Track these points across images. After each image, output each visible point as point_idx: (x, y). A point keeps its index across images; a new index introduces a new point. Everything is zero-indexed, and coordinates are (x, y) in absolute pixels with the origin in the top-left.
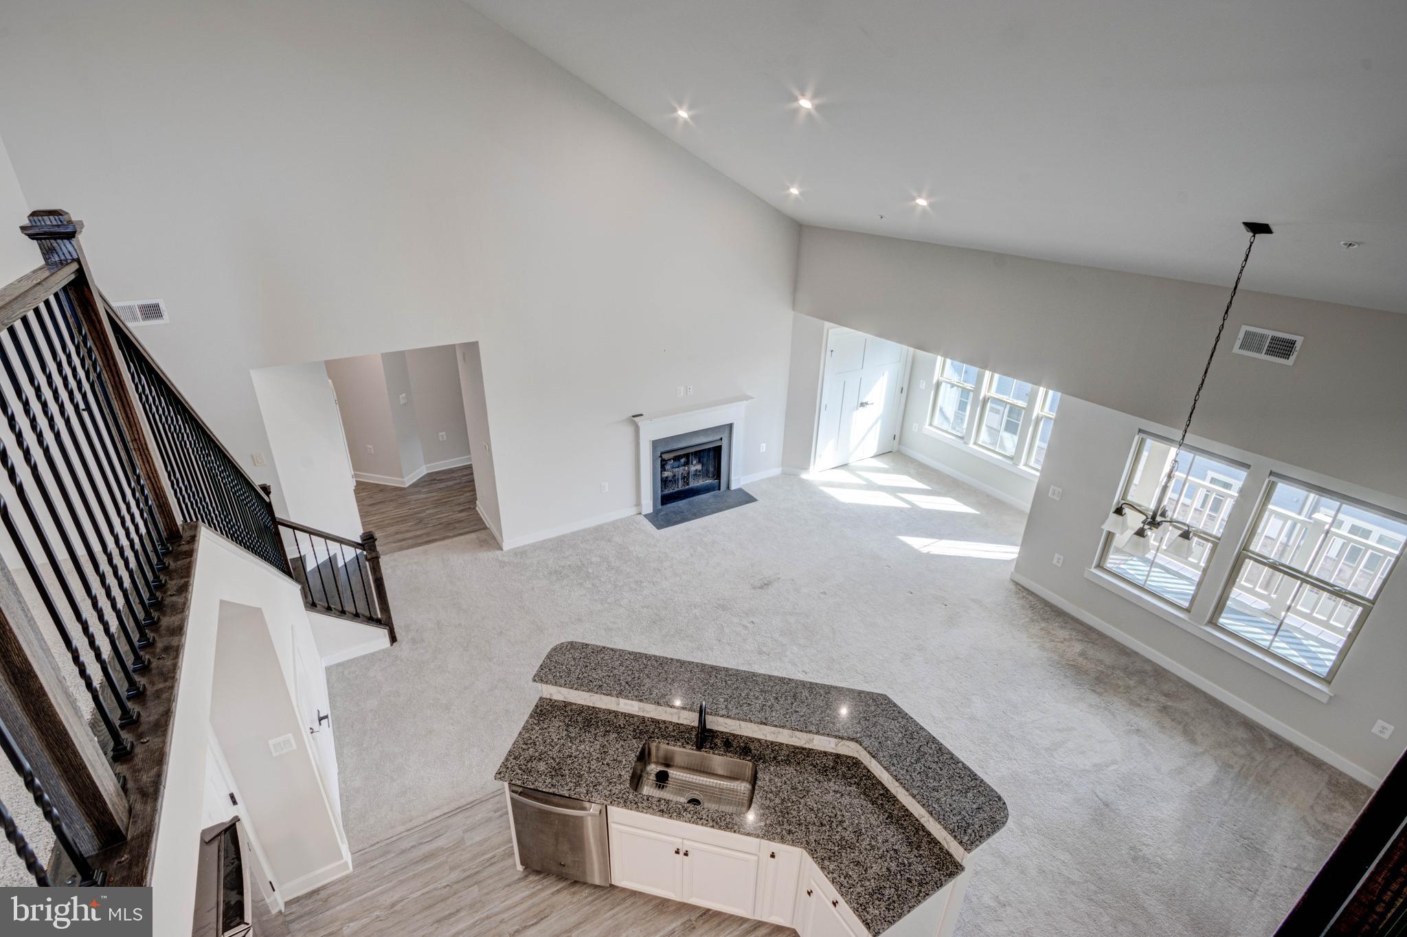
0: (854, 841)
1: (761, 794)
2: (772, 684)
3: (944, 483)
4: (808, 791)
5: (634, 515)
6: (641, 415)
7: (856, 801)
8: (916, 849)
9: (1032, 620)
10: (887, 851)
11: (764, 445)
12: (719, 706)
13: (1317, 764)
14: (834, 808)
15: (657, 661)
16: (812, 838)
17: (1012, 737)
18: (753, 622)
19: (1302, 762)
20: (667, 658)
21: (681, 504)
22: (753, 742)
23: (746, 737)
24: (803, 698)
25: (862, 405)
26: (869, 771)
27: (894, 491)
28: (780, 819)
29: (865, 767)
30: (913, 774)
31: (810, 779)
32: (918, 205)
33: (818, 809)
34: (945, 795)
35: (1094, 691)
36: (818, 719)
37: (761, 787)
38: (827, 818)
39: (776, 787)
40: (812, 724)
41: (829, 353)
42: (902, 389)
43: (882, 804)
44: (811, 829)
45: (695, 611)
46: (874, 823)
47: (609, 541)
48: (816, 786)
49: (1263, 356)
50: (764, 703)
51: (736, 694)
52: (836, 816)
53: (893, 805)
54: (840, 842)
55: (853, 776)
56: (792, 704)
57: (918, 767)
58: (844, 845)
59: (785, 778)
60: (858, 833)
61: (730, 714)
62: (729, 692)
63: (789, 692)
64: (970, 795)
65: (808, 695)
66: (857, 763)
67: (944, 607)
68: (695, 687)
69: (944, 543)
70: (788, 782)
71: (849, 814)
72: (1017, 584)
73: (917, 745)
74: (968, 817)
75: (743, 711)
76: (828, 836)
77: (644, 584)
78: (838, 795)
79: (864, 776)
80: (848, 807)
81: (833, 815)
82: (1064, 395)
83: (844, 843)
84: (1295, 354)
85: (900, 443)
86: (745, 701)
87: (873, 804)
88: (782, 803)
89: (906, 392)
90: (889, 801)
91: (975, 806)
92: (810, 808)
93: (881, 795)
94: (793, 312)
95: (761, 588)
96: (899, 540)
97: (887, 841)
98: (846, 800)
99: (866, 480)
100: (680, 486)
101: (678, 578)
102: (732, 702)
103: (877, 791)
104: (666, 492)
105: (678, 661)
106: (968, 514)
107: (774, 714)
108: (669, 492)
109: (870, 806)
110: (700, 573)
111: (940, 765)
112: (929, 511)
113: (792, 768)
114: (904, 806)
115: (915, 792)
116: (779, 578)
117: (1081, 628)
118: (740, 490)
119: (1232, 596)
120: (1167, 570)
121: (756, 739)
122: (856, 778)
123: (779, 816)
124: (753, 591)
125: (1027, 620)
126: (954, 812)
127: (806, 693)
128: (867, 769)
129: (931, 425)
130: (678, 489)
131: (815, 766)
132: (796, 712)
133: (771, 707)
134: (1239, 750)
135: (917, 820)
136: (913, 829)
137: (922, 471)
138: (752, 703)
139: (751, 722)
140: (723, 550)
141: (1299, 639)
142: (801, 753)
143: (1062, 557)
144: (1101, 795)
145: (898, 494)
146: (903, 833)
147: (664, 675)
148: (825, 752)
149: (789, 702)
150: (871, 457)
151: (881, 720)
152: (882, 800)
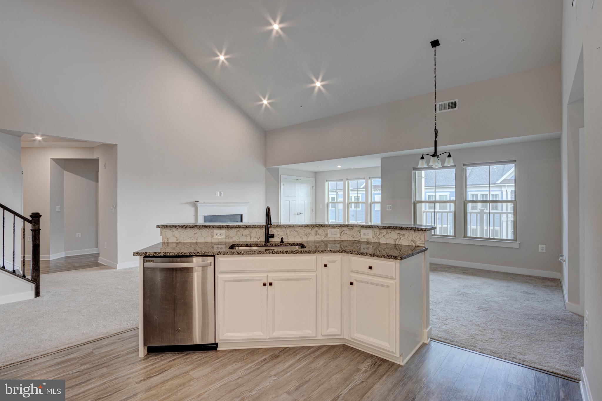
49: (447, 110)
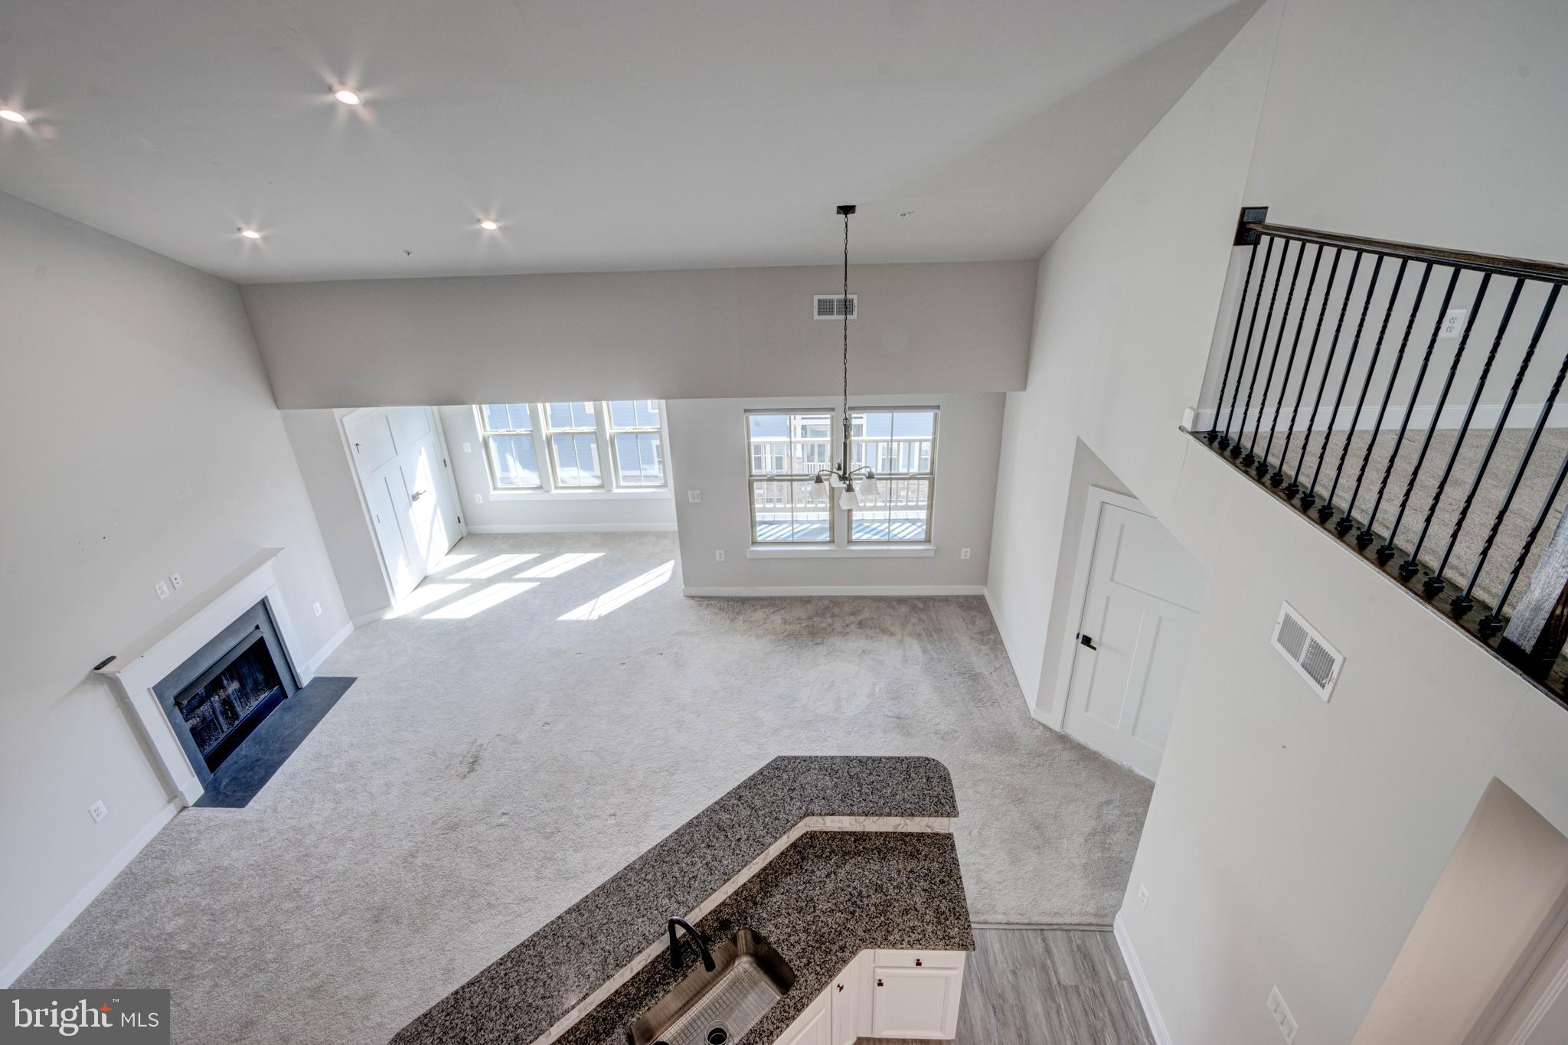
0: (884, 897)
1: (785, 947)
2: (687, 837)
3: (550, 543)
4: (812, 899)
5: (175, 817)
6: (112, 658)
7: (848, 867)
8: (918, 854)
9: (732, 620)
10: (908, 878)
11: (318, 604)
12: (672, 909)
13: (946, 600)
14: (843, 890)
15: (546, 937)
16: (860, 933)
17: (810, 721)
18: (504, 814)
19: (941, 604)
20: (552, 923)
21: (244, 749)
22: (721, 911)
23: (710, 913)
24: (729, 822)
25: (415, 497)
26: (826, 833)
27: (508, 576)
28: (823, 948)
29: (820, 832)
30: (871, 798)
31: (800, 888)
32: (484, 229)
33: (836, 904)
34: (903, 791)
35: (817, 644)
36: (762, 828)
37: (777, 942)
38: (849, 904)
39: (788, 927)
40: (764, 837)
41: (354, 449)
42: (445, 461)
43: (864, 848)
44: (851, 927)
45: (419, 861)
46: (876, 868)
47: (167, 881)
48: (811, 888)
50: (704, 862)
51: (669, 878)
52: (851, 895)
53: (870, 839)
54: (878, 911)
55: (823, 850)
56: (727, 837)
57: (865, 789)
58: (884, 908)
59: (784, 911)
60: (879, 888)
61: (690, 905)
62: (661, 886)
63: (710, 829)
64: (913, 775)
65: (729, 816)
66: (811, 836)
67: (661, 656)
68: (624, 918)
69: (605, 598)
70: (790, 911)
71: (857, 881)
72: (693, 597)
73: (845, 774)
74: (931, 792)
75: (695, 889)
76: (866, 916)
77: (305, 890)
78: (833, 876)
79: (828, 840)
80: (849, 877)
81: (849, 896)
82: (672, 401)
83: (881, 908)
84: (856, 309)
85: (466, 524)
86: (686, 879)
87: (860, 855)
88: (809, 934)
89: (449, 463)
90: (865, 840)
91: (925, 780)
92: (830, 912)
93: (855, 842)
94: (278, 412)
95: (472, 770)
96: (561, 622)
97: (899, 871)
98: (842, 873)
99: (466, 581)
100: (226, 728)
101: (349, 845)
102: (678, 893)
103: (850, 842)
104: (208, 749)
105: (569, 912)
106: (596, 560)
107: (725, 862)
108: (212, 748)
109: (859, 858)
110: (374, 814)
111: (874, 773)
112: (560, 577)
113: (778, 896)
114: (876, 833)
115: (887, 810)
116: (481, 745)
117: (765, 602)
118: (317, 681)
119: (854, 518)
120: (770, 523)
121: (720, 905)
122: (826, 848)
123: (820, 948)
124: (467, 781)
125: (728, 622)
126: (921, 797)
127: (725, 816)
128: (824, 832)
129: (495, 488)
130: (224, 735)
131: (790, 874)
132: (739, 840)
133: (714, 858)
134: (914, 620)
135: (895, 833)
136: (900, 842)
137: (516, 541)
138: (695, 873)
139: (715, 890)
140: (374, 764)
141: (869, 526)
142: (767, 875)
143: (722, 552)
144: (890, 714)
145: (515, 577)
146: (900, 852)
147: (573, 943)
148: (782, 853)
149: (722, 838)
150: (447, 554)
151: (802, 779)
152: (861, 845)
